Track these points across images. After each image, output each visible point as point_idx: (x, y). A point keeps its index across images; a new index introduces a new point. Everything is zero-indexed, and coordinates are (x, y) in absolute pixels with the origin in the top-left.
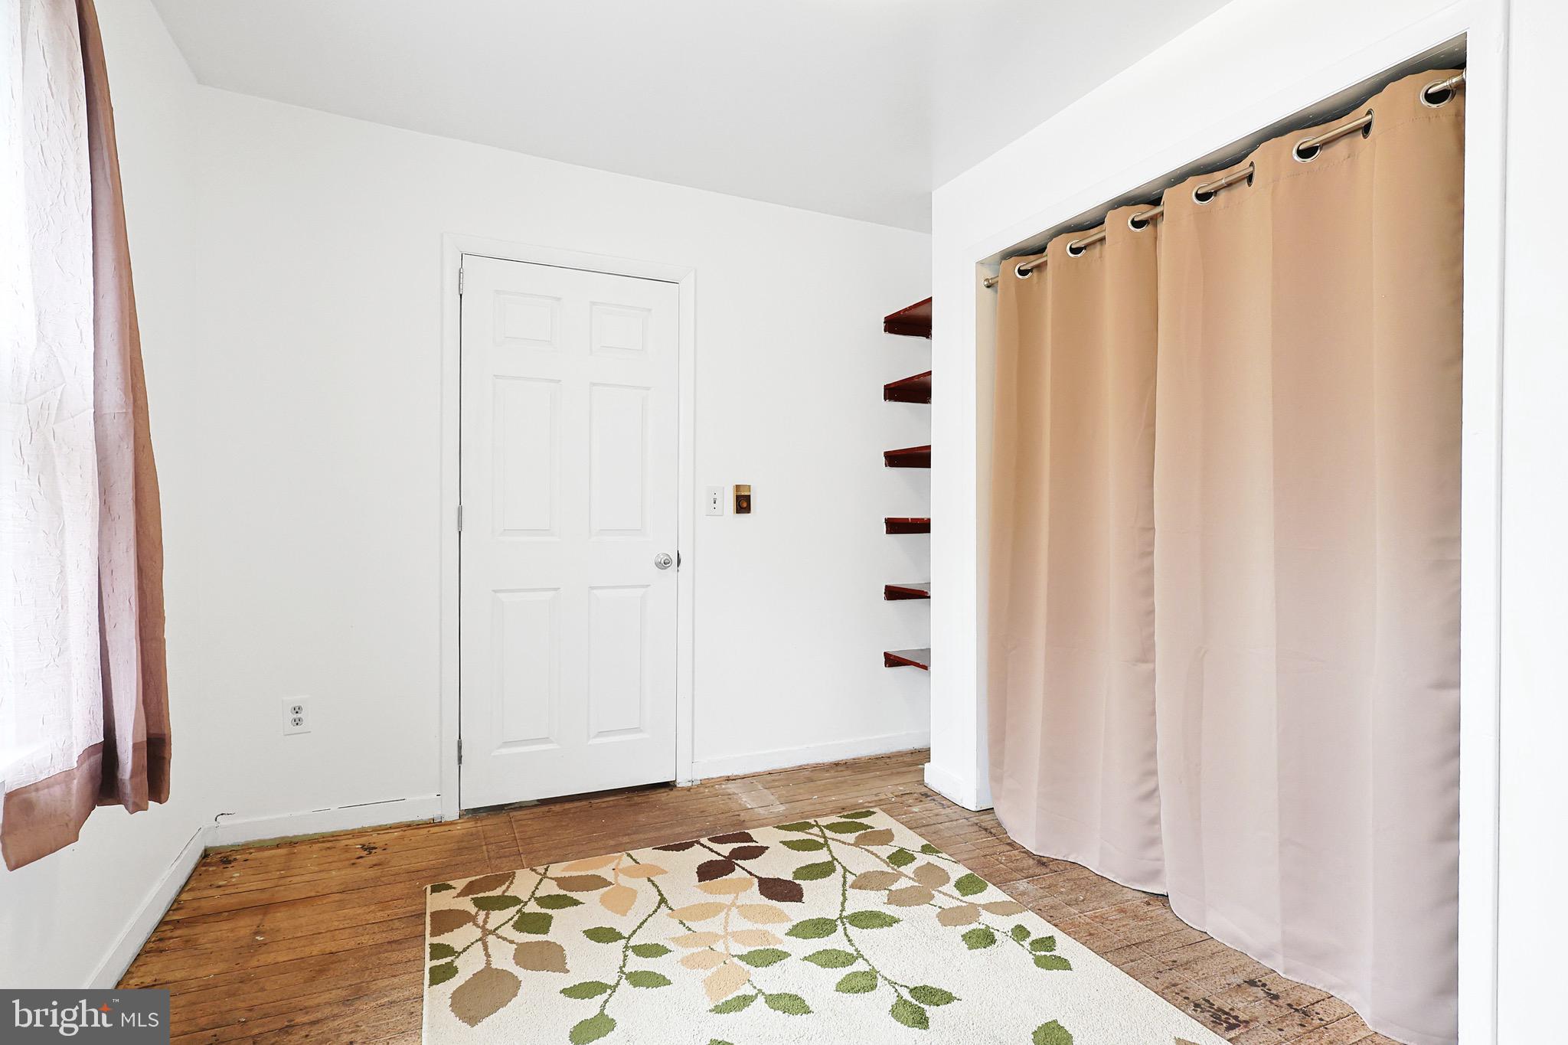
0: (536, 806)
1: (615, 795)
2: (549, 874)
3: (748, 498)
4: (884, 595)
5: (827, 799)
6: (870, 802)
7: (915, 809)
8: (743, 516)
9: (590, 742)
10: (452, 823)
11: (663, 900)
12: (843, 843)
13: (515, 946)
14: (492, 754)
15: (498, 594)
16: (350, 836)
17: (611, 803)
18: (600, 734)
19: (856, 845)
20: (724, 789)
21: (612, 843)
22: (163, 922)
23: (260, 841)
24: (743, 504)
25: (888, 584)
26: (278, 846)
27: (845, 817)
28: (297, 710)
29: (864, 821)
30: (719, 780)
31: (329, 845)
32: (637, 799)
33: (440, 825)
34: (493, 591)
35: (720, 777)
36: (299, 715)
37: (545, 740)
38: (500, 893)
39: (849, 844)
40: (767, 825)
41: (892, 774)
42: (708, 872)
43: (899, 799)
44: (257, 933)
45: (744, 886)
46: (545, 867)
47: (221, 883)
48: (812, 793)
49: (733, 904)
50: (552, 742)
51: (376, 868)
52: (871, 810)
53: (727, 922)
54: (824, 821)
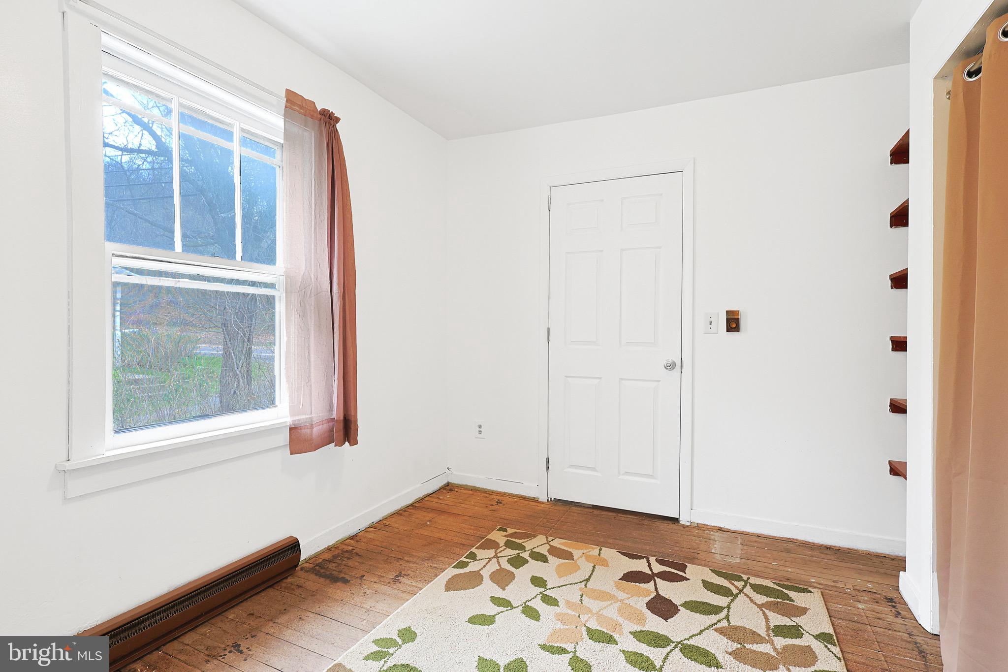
0: (591, 508)
1: (635, 515)
2: (550, 543)
3: (737, 321)
4: (889, 408)
5: (786, 569)
6: (820, 584)
7: (860, 606)
8: (733, 335)
9: (619, 478)
10: (542, 503)
11: (587, 580)
12: (752, 601)
13: (499, 568)
14: (565, 470)
15: (568, 379)
16: (498, 495)
17: (629, 519)
18: (626, 473)
19: (760, 606)
20: (712, 535)
21: (602, 540)
22: (411, 505)
23: (466, 485)
24: (733, 323)
25: (893, 398)
26: (471, 490)
27: (778, 585)
28: (480, 427)
29: (792, 594)
30: (713, 528)
31: (487, 495)
32: (646, 522)
33: (536, 502)
34: (565, 376)
35: (715, 526)
36: (481, 429)
37: (593, 469)
38: (520, 542)
39: (755, 604)
40: (705, 566)
41: (877, 572)
42: (632, 577)
43: (854, 593)
44: (429, 521)
45: (640, 594)
46: (554, 538)
47: (441, 498)
48: (775, 560)
49: (621, 601)
50: (597, 471)
51: (492, 511)
52: (810, 589)
53: (605, 608)
54: (754, 580)
